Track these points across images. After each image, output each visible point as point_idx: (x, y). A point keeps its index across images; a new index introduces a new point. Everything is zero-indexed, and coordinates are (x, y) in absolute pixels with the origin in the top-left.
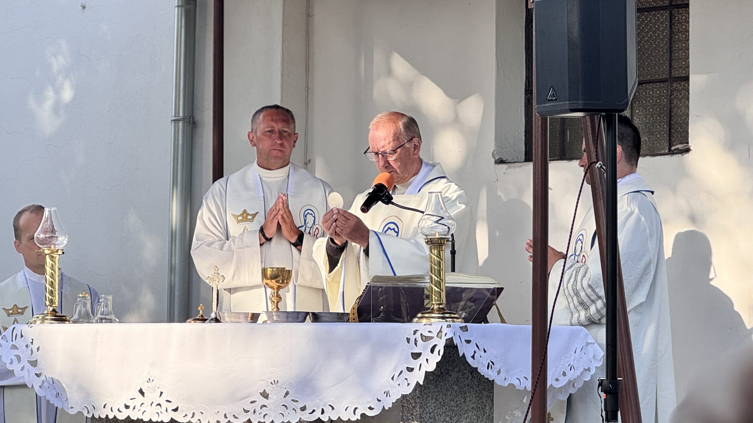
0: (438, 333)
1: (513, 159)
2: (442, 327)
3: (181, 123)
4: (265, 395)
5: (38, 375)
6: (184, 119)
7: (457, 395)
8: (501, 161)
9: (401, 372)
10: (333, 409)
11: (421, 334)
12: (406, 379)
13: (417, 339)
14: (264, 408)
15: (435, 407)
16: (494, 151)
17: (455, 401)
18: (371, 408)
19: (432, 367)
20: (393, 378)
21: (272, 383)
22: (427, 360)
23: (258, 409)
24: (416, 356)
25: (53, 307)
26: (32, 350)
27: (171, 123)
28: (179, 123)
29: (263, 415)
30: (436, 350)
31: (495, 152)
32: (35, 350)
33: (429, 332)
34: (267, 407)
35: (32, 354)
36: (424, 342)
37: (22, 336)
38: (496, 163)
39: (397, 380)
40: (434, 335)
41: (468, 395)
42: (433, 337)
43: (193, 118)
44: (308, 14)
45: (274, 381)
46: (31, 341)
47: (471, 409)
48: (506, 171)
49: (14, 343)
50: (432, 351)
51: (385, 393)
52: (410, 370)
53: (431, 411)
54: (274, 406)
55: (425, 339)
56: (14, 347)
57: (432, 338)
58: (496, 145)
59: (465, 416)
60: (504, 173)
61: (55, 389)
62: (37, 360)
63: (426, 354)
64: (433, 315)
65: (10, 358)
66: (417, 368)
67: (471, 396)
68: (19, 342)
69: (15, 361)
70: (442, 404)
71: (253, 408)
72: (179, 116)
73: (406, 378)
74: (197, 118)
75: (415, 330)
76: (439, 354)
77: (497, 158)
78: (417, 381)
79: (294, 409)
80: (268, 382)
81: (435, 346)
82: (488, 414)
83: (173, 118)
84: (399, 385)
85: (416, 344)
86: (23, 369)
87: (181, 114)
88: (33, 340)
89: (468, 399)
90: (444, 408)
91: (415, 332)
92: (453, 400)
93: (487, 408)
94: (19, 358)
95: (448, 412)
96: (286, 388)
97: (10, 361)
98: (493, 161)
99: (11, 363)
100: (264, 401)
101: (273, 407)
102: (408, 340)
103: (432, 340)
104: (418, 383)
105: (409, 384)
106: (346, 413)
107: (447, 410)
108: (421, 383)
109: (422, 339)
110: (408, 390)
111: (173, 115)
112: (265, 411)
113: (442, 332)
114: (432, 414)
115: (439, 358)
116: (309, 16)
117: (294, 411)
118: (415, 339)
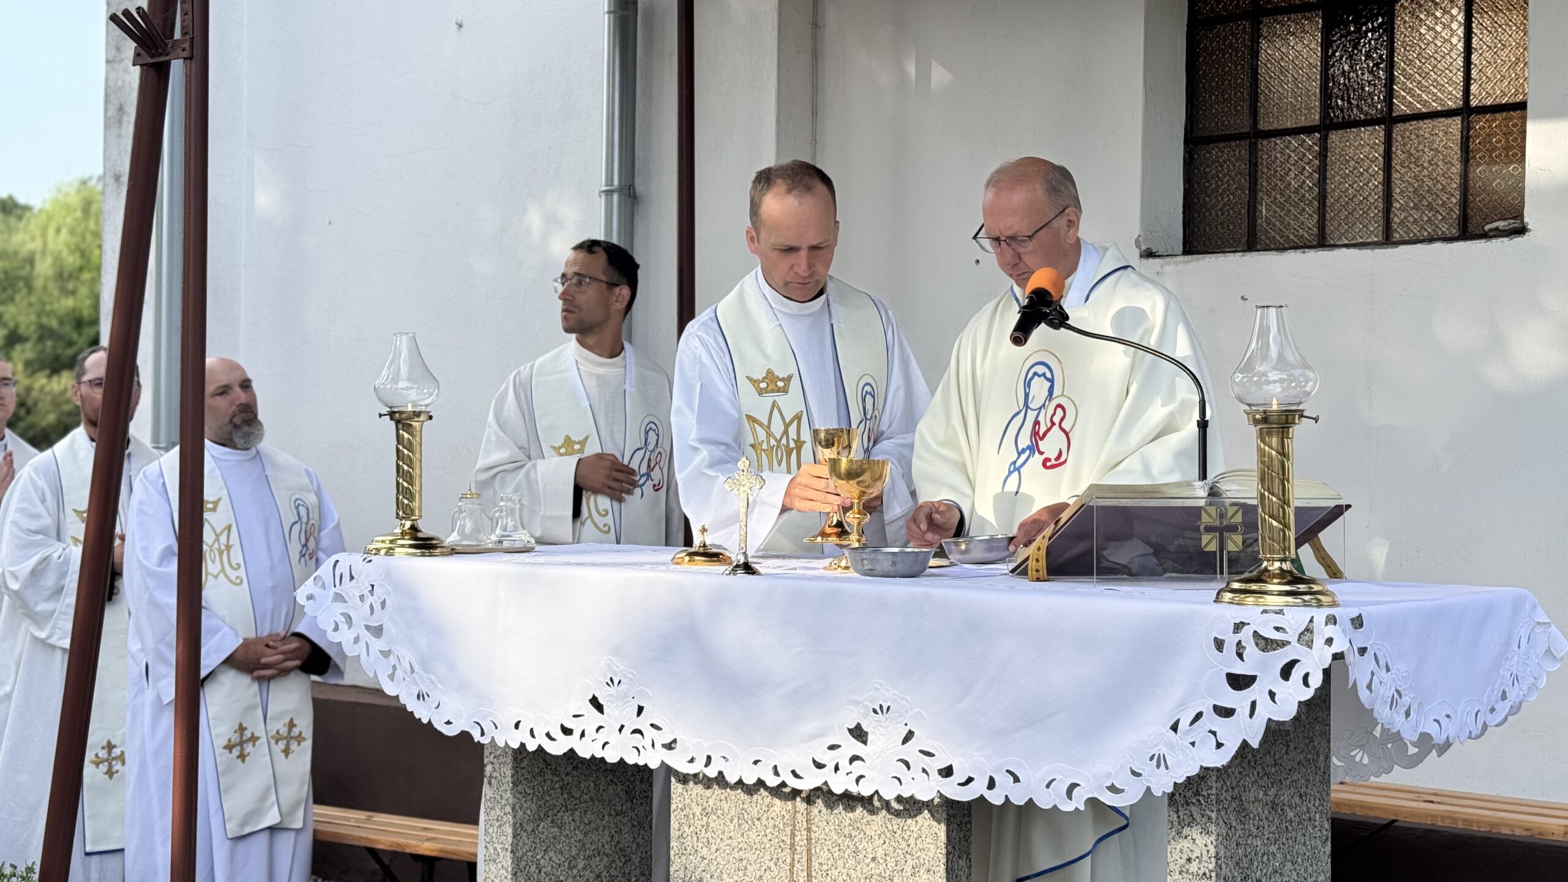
0: (1302, 633)
1: (1167, 251)
2: (1311, 621)
3: (616, 197)
4: (859, 733)
5: (386, 654)
6: (620, 190)
7: (1275, 740)
8: (1149, 254)
9: (1199, 716)
10: (1016, 779)
11: (1256, 634)
12: (1214, 733)
13: (1243, 644)
14: (856, 763)
15: (1240, 773)
16: (1140, 236)
17: (1272, 753)
18: (1113, 789)
19: (1286, 711)
20: (1175, 728)
21: (875, 711)
22: (1272, 695)
23: (844, 764)
24: (1239, 682)
25: (412, 520)
26: (371, 607)
27: (600, 196)
28: (612, 195)
29: (854, 777)
30: (1297, 674)
31: (1141, 239)
32: (377, 607)
33: (1277, 629)
34: (863, 760)
35: (372, 613)
36: (1263, 651)
37: (352, 578)
38: (1141, 256)
39: (1187, 733)
40: (1292, 636)
41: (1292, 736)
42: (1289, 643)
43: (634, 189)
44: (816, 24)
45: (881, 707)
46: (370, 588)
47: (1296, 766)
48: (1160, 270)
49: (337, 590)
50: (1286, 672)
51: (1152, 759)
52: (1226, 712)
53: (1234, 783)
54: (880, 759)
55: (1267, 644)
56: (339, 598)
57: (1284, 644)
58: (1143, 227)
59: (1288, 782)
60: (1158, 273)
61: (415, 683)
62: (382, 625)
63: (1268, 679)
64: (1270, 587)
65: (332, 620)
66: (1243, 710)
67: (1297, 739)
68: (350, 589)
69: (343, 626)
70: (1252, 764)
71: (831, 761)
72: (612, 185)
73: (1213, 730)
74: (640, 188)
75: (1238, 622)
76: (1306, 683)
77: (1143, 247)
78: (1244, 740)
79: (924, 771)
80: (866, 707)
81: (1292, 664)
82: (1322, 770)
83: (604, 188)
84: (1193, 744)
85: (1240, 656)
86: (357, 640)
87: (616, 182)
88: (373, 586)
89: (1292, 745)
90: (1255, 773)
91: (1238, 627)
92: (1269, 752)
93: (1322, 758)
94: (348, 618)
95: (1262, 779)
96: (906, 724)
97: (333, 626)
98: (1137, 252)
99: (336, 629)
100: (857, 748)
101: (877, 762)
102: (1219, 644)
103: (1285, 649)
104: (1245, 744)
105: (1219, 745)
106: (1049, 793)
107: (1260, 775)
108: (1255, 744)
109: (1257, 645)
110: (1219, 759)
111: (603, 183)
112: (858, 768)
113: (1312, 632)
114: (1236, 790)
115: (1308, 694)
116: (816, 26)
117: (924, 774)
118: (1239, 643)
